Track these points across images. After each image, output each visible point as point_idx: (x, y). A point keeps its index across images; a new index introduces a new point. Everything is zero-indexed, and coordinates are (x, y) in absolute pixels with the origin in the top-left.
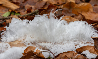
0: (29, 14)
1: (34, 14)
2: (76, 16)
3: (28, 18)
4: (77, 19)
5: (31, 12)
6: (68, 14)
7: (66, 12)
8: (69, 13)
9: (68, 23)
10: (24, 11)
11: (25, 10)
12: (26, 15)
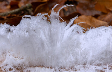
0: (13, 11)
1: (23, 12)
2: (103, 16)
3: (12, 18)
4: (103, 20)
5: (18, 7)
6: (88, 11)
7: (84, 7)
8: (91, 9)
9: (85, 31)
10: (6, 5)
11: (7, 3)
12: (8, 14)
